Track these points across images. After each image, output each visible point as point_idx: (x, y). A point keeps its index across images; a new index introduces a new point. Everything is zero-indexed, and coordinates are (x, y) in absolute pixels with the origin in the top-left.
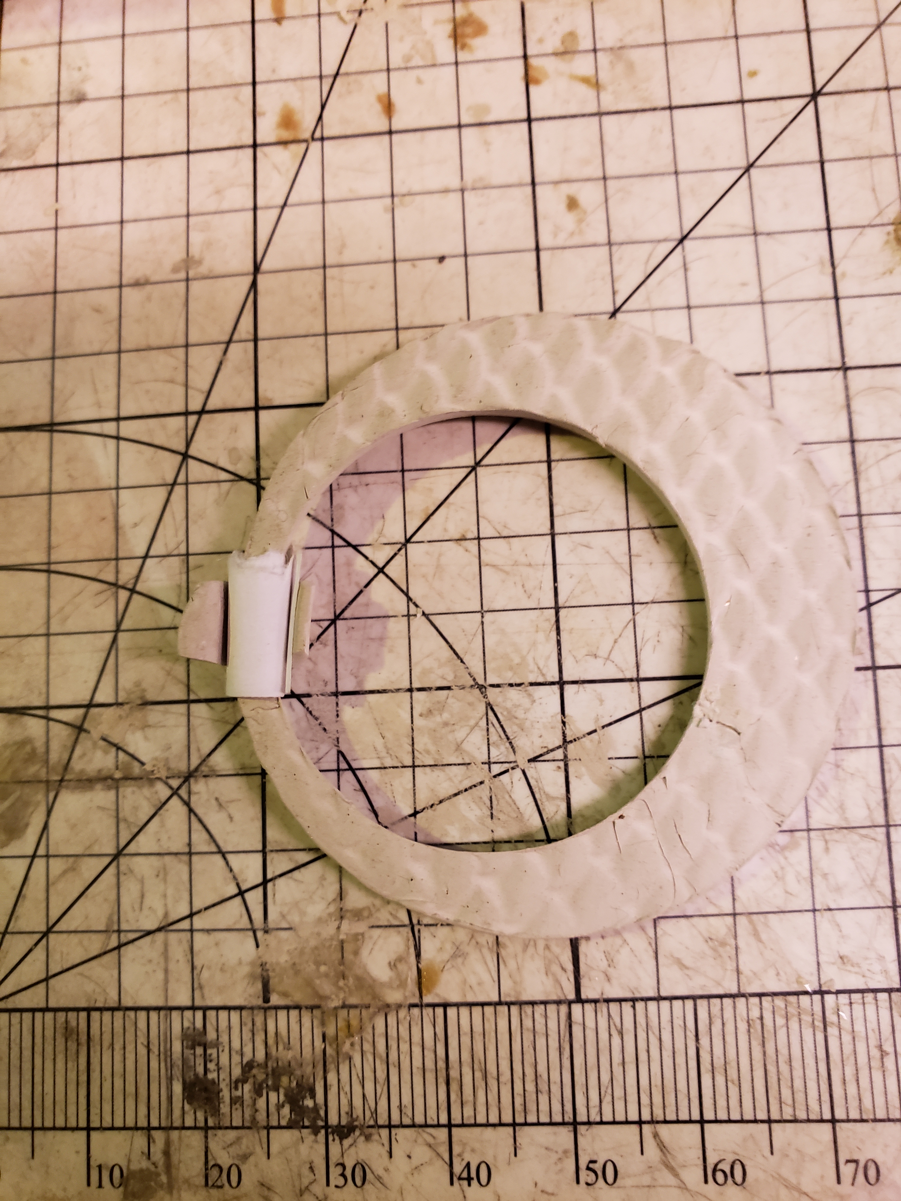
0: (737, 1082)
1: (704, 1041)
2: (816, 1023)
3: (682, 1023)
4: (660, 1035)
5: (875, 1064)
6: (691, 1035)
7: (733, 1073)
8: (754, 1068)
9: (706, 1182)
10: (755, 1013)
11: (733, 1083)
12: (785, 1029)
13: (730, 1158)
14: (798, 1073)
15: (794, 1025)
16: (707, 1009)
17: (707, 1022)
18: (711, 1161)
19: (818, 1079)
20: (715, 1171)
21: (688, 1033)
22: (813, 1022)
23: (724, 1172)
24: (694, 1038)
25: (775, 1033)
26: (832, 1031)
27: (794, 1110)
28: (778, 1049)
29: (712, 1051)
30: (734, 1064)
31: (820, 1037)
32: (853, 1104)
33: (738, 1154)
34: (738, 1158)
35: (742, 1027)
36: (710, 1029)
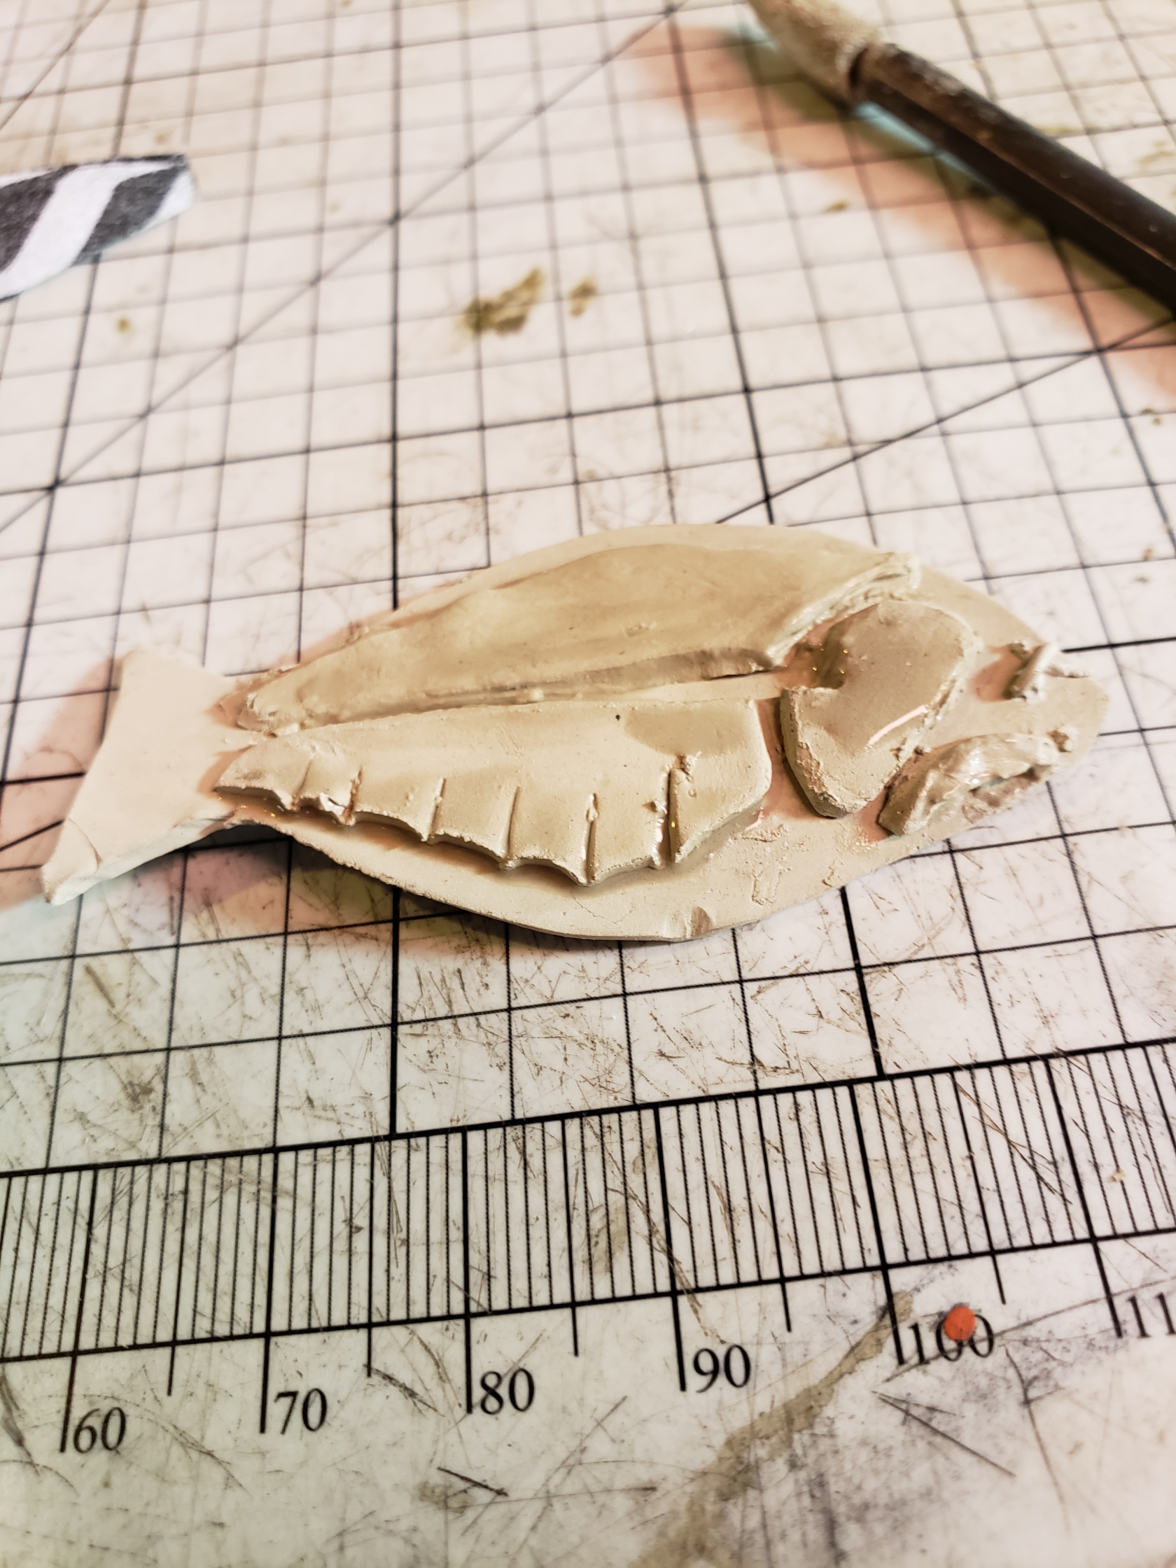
0: (136, 1288)
1: (100, 1231)
2: (263, 1194)
3: (72, 1206)
4: (38, 1225)
5: (341, 1245)
6: (82, 1222)
7: (133, 1274)
8: (164, 1265)
9: (63, 1449)
10: (178, 1184)
11: (131, 1290)
12: (216, 1206)
13: (105, 1406)
14: (226, 1268)
15: (230, 1199)
16: (111, 1183)
17: (109, 1200)
18: (77, 1414)
19: (254, 1274)
20: (79, 1429)
21: (79, 1219)
22: (259, 1191)
23: (91, 1429)
24: (85, 1227)
25: (202, 1212)
26: (284, 1203)
27: (213, 1324)
28: (204, 1234)
29: (108, 1244)
30: (137, 1262)
31: (265, 1212)
32: (300, 1306)
33: (118, 1399)
34: (116, 1405)
35: (157, 1205)
36: (111, 1211)
